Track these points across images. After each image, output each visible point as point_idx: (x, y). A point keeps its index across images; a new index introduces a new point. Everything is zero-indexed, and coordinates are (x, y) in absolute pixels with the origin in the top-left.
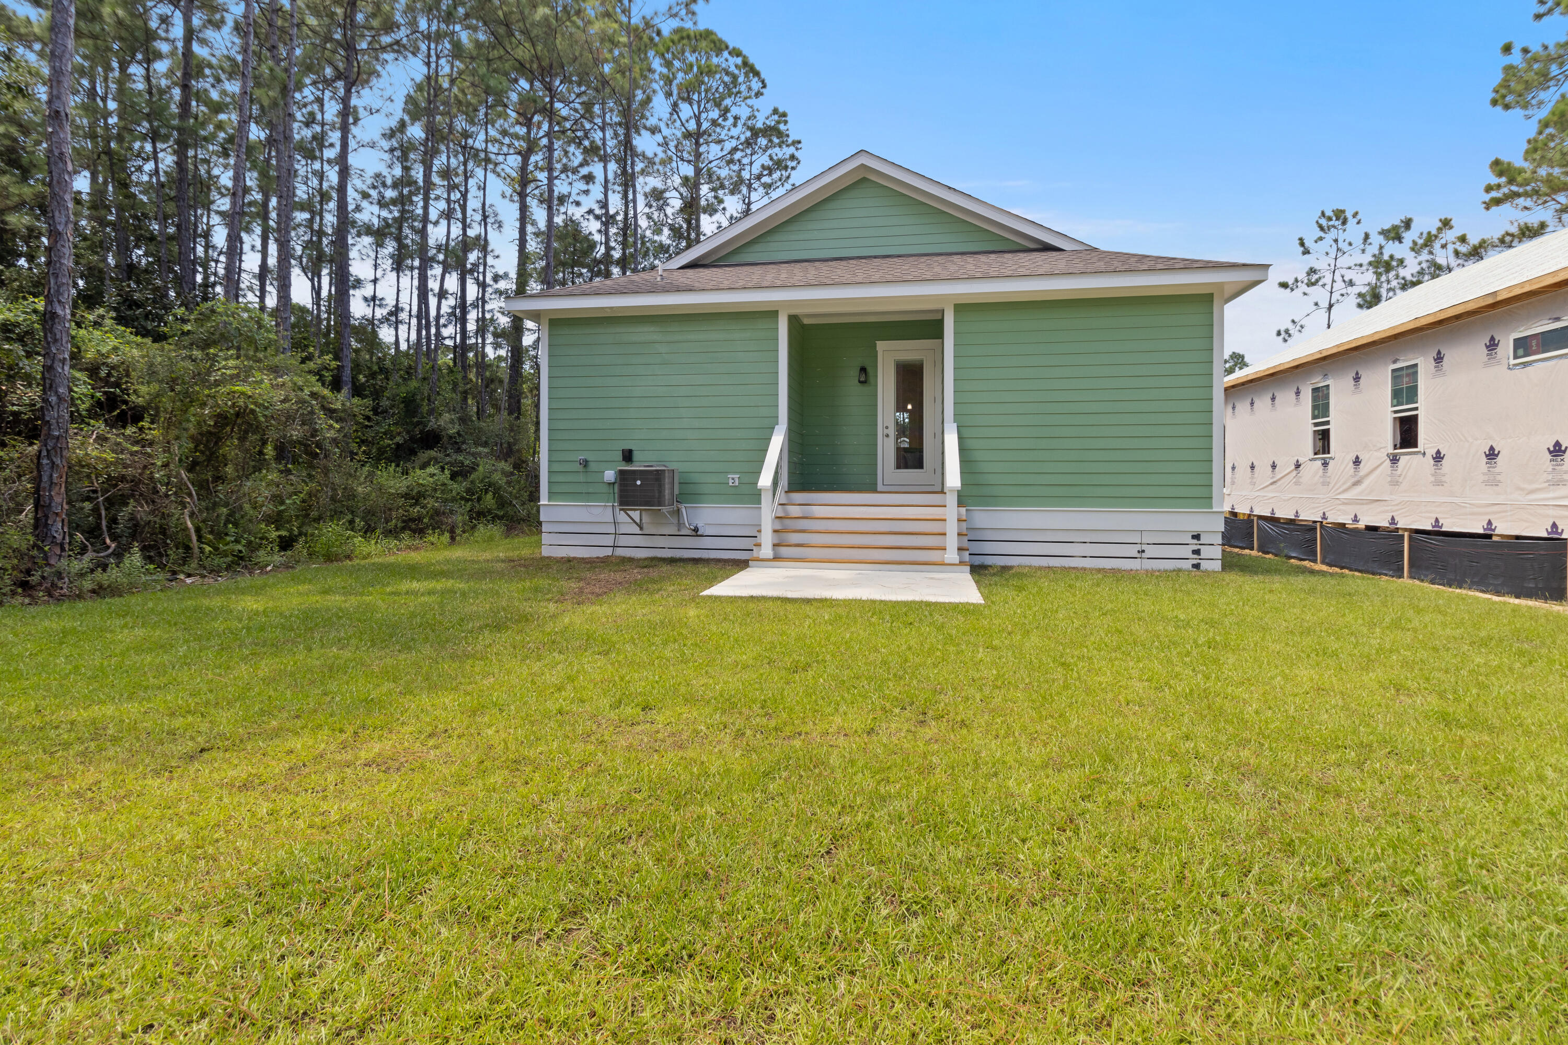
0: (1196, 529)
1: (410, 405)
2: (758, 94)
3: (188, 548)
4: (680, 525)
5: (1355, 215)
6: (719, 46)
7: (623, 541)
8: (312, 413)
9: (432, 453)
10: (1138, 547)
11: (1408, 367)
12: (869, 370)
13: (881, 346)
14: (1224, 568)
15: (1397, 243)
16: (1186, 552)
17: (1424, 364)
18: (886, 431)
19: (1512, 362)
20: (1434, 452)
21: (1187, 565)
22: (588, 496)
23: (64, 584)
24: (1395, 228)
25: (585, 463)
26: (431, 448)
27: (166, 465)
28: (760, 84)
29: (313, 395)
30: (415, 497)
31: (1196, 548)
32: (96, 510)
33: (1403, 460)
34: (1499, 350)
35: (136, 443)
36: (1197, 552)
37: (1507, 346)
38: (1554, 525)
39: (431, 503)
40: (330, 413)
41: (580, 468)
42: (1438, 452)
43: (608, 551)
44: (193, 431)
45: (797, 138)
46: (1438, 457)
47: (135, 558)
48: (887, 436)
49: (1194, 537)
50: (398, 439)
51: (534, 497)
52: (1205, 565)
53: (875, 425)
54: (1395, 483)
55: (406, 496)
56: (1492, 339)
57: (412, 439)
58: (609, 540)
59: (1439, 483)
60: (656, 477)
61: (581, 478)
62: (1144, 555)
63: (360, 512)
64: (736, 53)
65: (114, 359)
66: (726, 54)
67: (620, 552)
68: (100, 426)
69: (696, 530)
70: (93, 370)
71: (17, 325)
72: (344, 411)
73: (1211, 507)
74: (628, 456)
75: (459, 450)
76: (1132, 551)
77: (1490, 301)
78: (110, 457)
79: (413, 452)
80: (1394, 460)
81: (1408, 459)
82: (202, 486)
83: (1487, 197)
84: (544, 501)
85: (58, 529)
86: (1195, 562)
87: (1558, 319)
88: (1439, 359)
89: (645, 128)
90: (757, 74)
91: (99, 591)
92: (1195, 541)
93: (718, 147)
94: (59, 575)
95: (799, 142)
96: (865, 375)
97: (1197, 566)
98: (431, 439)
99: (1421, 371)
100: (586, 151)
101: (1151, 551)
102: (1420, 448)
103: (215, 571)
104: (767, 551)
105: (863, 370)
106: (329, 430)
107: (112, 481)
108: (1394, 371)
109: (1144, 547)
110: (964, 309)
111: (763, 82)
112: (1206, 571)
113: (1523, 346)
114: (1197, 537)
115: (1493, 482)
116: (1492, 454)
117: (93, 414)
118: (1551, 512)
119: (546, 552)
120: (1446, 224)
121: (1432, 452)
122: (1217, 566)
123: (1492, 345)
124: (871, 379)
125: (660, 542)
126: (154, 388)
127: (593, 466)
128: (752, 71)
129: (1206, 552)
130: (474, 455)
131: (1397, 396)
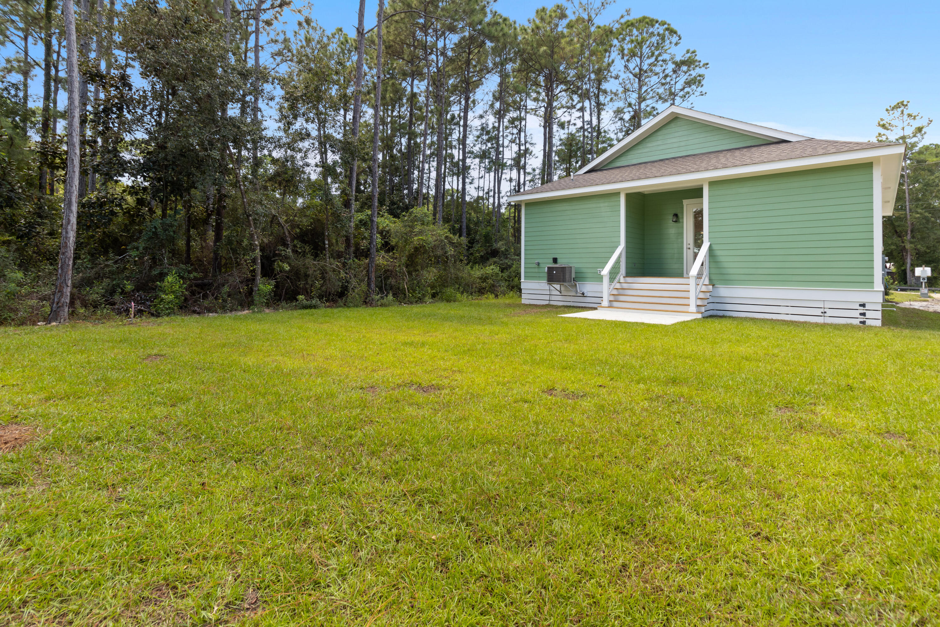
0: (863, 300)
1: (487, 238)
2: (676, 44)
3: (405, 295)
4: (577, 292)
6: (652, 22)
7: (553, 298)
8: (445, 245)
9: (495, 259)
10: (822, 310)
12: (679, 215)
13: (685, 202)
14: (883, 324)
16: (856, 314)
18: (688, 246)
21: (856, 322)
22: (539, 278)
23: (374, 302)
25: (538, 264)
26: (495, 257)
27: (399, 266)
28: (678, 38)
29: (447, 237)
30: (484, 279)
31: (862, 312)
32: (381, 281)
35: (392, 258)
36: (864, 314)
39: (490, 281)
40: (452, 244)
41: (536, 266)
43: (547, 302)
44: (407, 254)
45: (706, 62)
47: (390, 297)
48: (689, 248)
49: (860, 305)
50: (482, 254)
51: (520, 278)
52: (868, 322)
53: (683, 243)
55: (481, 278)
57: (487, 253)
58: (547, 297)
60: (563, 270)
61: (536, 270)
62: (825, 315)
63: (463, 285)
64: (663, 23)
65: (387, 228)
66: (657, 25)
67: (552, 303)
68: (383, 252)
69: (583, 294)
70: (381, 233)
71: (363, 220)
72: (458, 243)
73: (873, 288)
74: (555, 260)
75: (507, 258)
76: (817, 312)
78: (385, 263)
79: (488, 259)
82: (410, 273)
84: (522, 280)
85: (373, 286)
86: (862, 320)
89: (611, 77)
90: (675, 33)
91: (382, 305)
92: (862, 308)
93: (657, 77)
94: (373, 299)
95: (707, 64)
96: (677, 218)
97: (863, 323)
98: (495, 253)
100: (580, 96)
101: (830, 313)
103: (411, 303)
104: (605, 303)
105: (676, 215)
106: (451, 251)
107: (386, 271)
109: (826, 310)
110: (714, 183)
111: (679, 36)
112: (871, 327)
114: (863, 305)
117: (381, 249)
119: (524, 301)
122: (879, 323)
124: (681, 220)
125: (568, 299)
126: (397, 239)
127: (541, 265)
128: (673, 32)
129: (869, 314)
130: (513, 260)
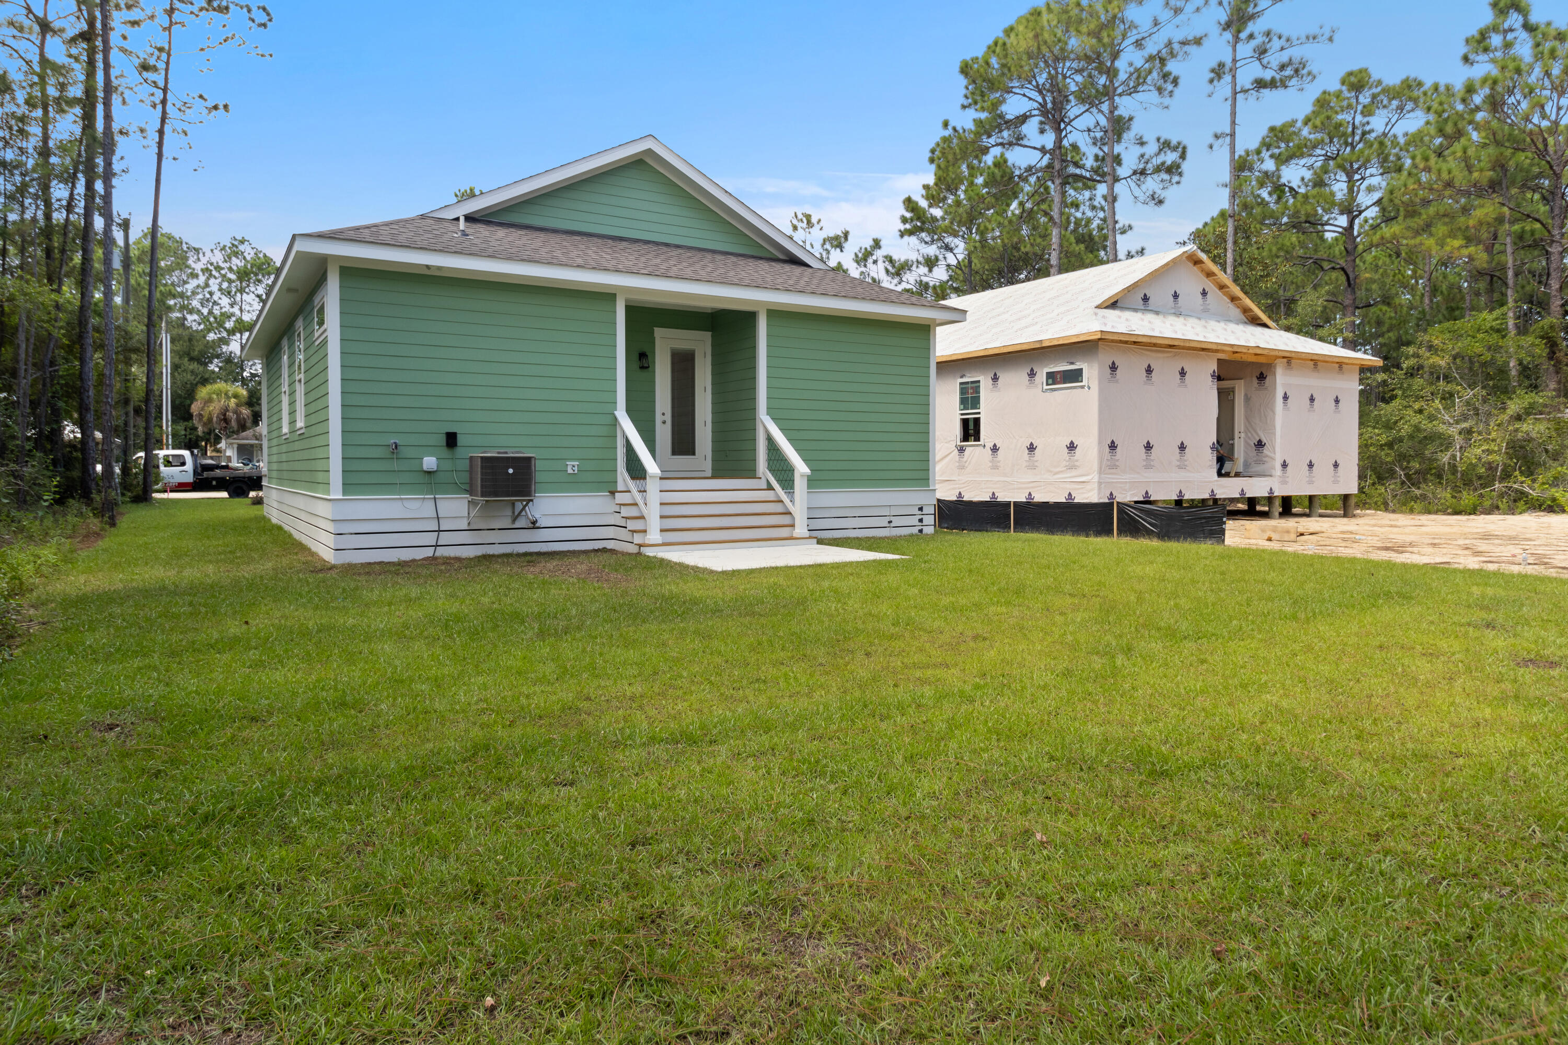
0: (921, 502)
5: (819, 221)
7: (445, 538)
10: (888, 519)
11: (972, 382)
12: (650, 356)
13: (659, 332)
15: (838, 250)
16: (914, 521)
17: (985, 381)
18: (663, 417)
19: (1045, 387)
20: (991, 445)
21: (916, 531)
22: (398, 487)
24: (837, 238)
25: (395, 448)
31: (920, 517)
33: (968, 451)
34: (1037, 378)
36: (921, 521)
37: (1041, 376)
38: (1070, 494)
41: (386, 454)
42: (995, 445)
43: (429, 552)
46: (995, 449)
48: (664, 422)
49: (919, 509)
52: (925, 529)
53: (654, 411)
54: (962, 467)
56: (1032, 370)
58: (430, 539)
59: (995, 467)
61: (389, 465)
62: (891, 525)
67: (444, 551)
69: (536, 521)
73: (929, 486)
74: (451, 440)
76: (883, 522)
77: (1038, 346)
80: (961, 450)
81: (973, 450)
83: (902, 227)
86: (920, 528)
87: (1072, 363)
88: (995, 378)
92: (920, 512)
96: (647, 361)
97: (921, 531)
99: (982, 385)
101: (897, 521)
102: (981, 442)
104: (655, 536)
105: (643, 355)
108: (961, 384)
109: (892, 519)
110: (777, 315)
112: (926, 533)
113: (1052, 378)
114: (921, 509)
115: (1032, 467)
116: (1032, 448)
118: (1068, 486)
120: (877, 244)
121: (990, 445)
122: (931, 530)
123: (1032, 374)
124: (651, 366)
125: (494, 537)
127: (406, 452)
129: (926, 521)
131: (964, 402)
